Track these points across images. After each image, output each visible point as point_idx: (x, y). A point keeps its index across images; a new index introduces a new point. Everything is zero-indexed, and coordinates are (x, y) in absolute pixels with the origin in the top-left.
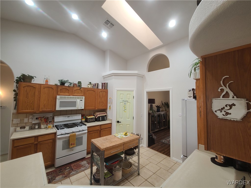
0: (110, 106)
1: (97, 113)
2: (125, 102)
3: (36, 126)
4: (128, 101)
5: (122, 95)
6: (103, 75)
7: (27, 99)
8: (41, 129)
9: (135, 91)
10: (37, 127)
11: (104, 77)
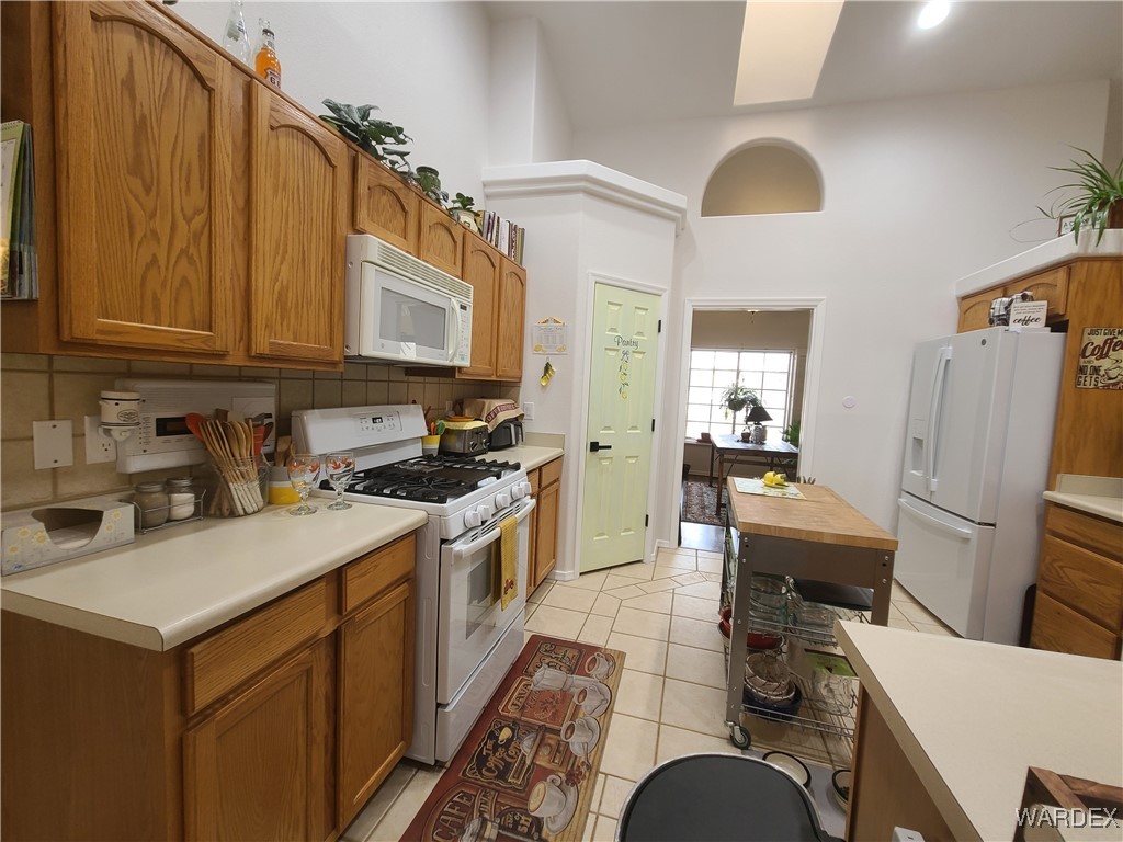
0: (547, 368)
1: (487, 402)
2: (627, 345)
3: (177, 497)
4: (635, 344)
5: (616, 308)
6: (483, 179)
7: (148, 190)
8: (233, 514)
9: (666, 296)
10: (184, 503)
11: (490, 190)
